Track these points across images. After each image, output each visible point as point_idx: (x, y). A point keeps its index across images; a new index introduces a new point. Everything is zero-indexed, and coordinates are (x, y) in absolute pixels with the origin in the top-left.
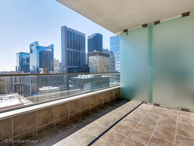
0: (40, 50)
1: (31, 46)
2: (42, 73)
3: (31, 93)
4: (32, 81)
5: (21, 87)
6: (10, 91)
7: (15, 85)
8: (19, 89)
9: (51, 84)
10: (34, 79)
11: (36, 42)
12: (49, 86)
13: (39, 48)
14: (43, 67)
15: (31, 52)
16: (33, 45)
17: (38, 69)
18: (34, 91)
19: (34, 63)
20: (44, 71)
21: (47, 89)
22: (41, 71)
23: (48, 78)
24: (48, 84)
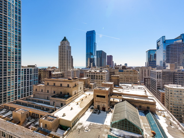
0: (167, 44)
1: (158, 42)
2: (169, 68)
3: (157, 87)
4: (158, 76)
5: (149, 81)
6: (141, 82)
7: (145, 79)
8: (147, 82)
9: (180, 82)
10: (160, 75)
11: (163, 37)
12: (177, 84)
13: (166, 42)
14: (170, 62)
15: (158, 47)
16: (160, 41)
17: (164, 64)
18: (160, 87)
19: (160, 58)
20: (171, 67)
21: (174, 87)
22: (168, 66)
23: (176, 75)
24: (176, 82)
